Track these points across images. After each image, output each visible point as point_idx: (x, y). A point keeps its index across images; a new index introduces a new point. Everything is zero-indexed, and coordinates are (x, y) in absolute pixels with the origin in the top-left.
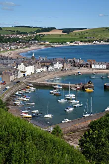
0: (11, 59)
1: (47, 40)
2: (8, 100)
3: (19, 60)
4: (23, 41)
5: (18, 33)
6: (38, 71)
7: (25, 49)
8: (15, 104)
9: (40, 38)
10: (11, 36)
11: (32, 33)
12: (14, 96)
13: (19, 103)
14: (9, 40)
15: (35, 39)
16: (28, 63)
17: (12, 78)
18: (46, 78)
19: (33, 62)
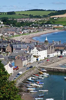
0: (24, 43)
1: (61, 23)
2: (21, 86)
3: (32, 45)
4: (36, 25)
5: (31, 17)
6: (51, 55)
7: (38, 33)
8: (28, 91)
9: (54, 22)
10: (24, 20)
11: (45, 16)
12: (26, 81)
13: (32, 90)
14: (22, 24)
15: (48, 23)
16: (41, 47)
17: (25, 62)
18: (59, 63)
19: (46, 46)
